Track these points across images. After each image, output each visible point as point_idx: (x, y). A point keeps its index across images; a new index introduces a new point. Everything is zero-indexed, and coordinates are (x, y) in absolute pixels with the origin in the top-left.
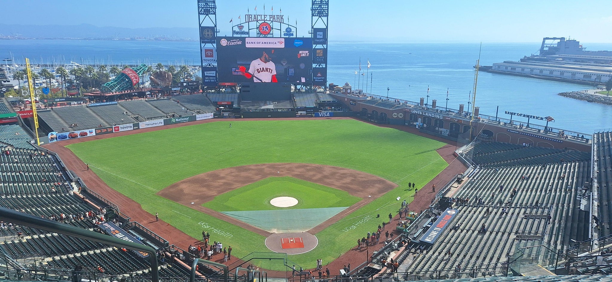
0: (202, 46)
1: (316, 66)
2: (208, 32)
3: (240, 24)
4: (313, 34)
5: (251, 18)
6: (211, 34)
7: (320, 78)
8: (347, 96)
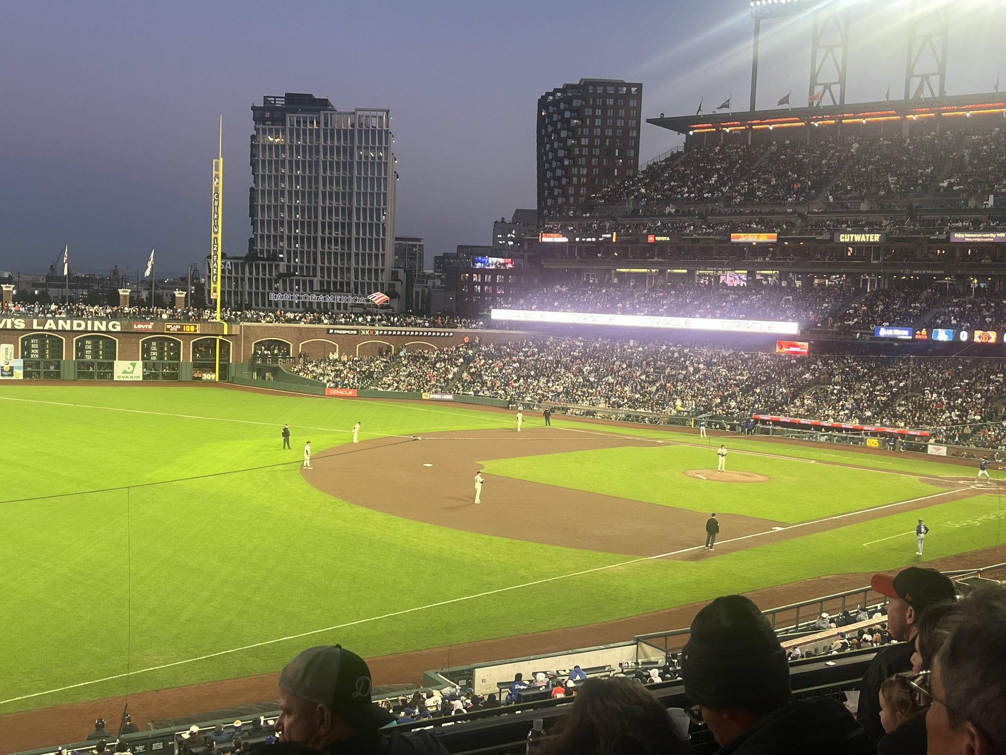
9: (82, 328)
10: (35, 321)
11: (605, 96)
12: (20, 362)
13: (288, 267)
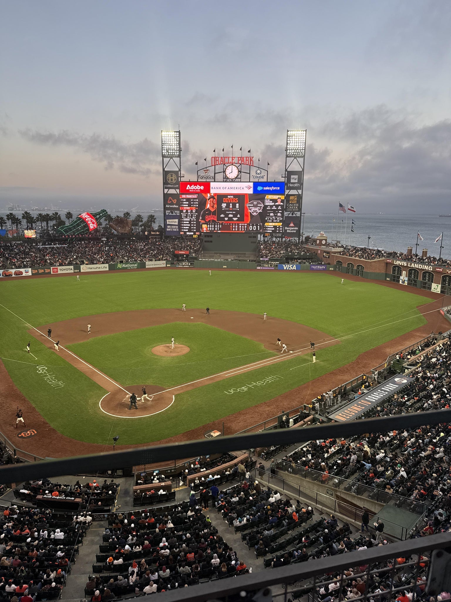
0: (165, 192)
1: (289, 214)
2: (172, 176)
3: (206, 168)
4: (286, 178)
5: (218, 160)
6: (175, 179)
7: (292, 229)
8: (320, 248)
9: (421, 268)
10: (409, 263)
12: (406, 279)
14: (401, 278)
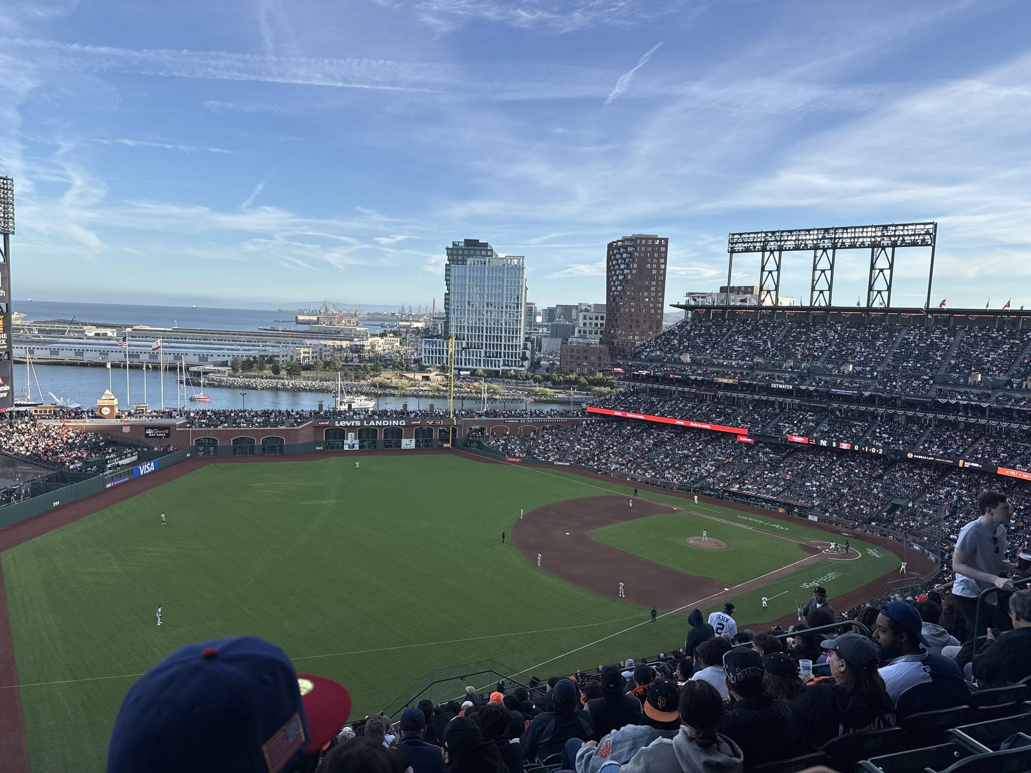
8: (127, 421)
9: (387, 424)
10: (365, 422)
11: (646, 245)
12: (357, 441)
13: (467, 343)
14: (345, 442)
